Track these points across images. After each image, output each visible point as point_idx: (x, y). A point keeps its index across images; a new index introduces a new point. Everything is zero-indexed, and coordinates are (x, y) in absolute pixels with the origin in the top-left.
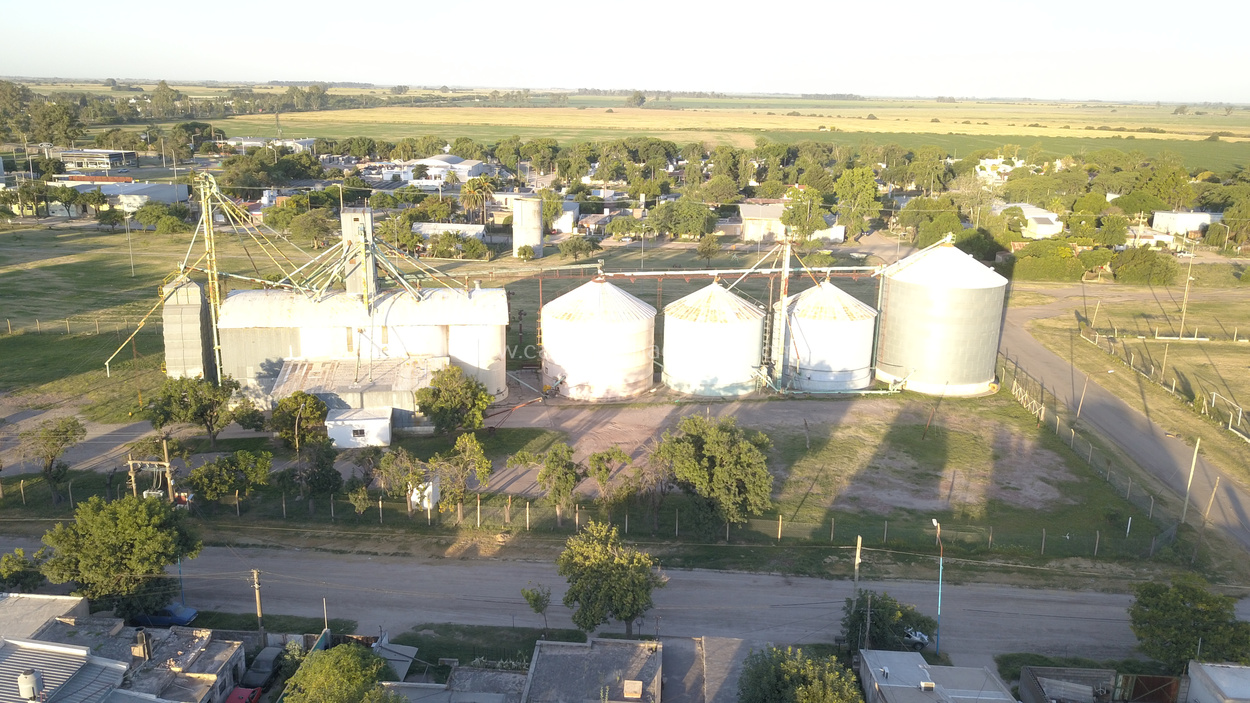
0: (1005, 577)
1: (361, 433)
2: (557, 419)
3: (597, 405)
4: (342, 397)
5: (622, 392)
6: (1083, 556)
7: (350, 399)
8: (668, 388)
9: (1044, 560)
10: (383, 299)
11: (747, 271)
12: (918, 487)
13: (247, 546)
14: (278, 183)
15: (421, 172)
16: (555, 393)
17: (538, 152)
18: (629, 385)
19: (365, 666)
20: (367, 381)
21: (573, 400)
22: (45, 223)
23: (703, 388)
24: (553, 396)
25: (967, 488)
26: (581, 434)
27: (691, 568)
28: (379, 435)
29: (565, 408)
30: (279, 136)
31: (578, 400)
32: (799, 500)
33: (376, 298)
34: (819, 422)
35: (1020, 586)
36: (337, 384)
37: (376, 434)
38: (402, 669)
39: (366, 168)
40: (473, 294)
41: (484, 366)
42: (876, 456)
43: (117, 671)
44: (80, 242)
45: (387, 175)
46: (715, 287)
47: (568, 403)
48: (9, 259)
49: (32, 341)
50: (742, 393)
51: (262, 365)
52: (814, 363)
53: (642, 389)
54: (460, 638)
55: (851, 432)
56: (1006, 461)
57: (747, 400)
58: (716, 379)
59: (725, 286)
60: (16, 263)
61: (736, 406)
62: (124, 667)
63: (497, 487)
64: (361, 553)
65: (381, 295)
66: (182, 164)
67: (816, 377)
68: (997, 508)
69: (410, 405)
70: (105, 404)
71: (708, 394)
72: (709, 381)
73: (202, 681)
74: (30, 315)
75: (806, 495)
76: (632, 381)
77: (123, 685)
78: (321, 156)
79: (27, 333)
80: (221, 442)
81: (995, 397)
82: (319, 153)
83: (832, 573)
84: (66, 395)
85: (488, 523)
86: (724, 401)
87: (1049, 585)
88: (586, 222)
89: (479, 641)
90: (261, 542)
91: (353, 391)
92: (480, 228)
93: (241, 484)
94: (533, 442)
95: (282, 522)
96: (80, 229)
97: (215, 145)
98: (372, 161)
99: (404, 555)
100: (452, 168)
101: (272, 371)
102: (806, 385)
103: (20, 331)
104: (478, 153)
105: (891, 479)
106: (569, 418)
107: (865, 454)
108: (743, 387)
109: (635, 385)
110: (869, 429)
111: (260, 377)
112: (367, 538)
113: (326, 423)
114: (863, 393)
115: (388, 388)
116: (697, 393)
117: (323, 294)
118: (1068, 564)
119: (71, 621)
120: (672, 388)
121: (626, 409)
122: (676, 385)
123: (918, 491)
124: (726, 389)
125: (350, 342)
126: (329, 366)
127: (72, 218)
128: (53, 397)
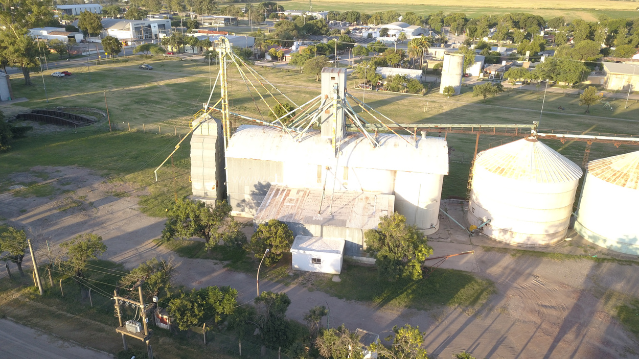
1: (318, 261)
2: (483, 263)
3: (518, 251)
4: (307, 227)
5: (540, 239)
7: (313, 229)
8: (582, 237)
10: (347, 143)
14: (303, 37)
15: (384, 33)
17: (455, 21)
18: (549, 235)
20: (327, 214)
21: (495, 240)
22: (181, 56)
23: (619, 246)
28: (332, 265)
29: (488, 250)
30: (310, 10)
31: (500, 242)
33: (342, 142)
36: (305, 213)
37: (330, 265)
40: (420, 143)
41: (423, 205)
44: (192, 69)
47: (490, 244)
48: (154, 78)
49: (139, 137)
51: (255, 186)
53: (559, 238)
58: (635, 240)
60: (156, 81)
65: (346, 139)
66: (259, 24)
69: (358, 239)
71: (624, 251)
72: (627, 240)
74: (146, 118)
76: (551, 232)
78: (331, 22)
79: (138, 131)
80: (216, 249)
82: (330, 20)
88: (489, 69)
91: (316, 222)
92: (420, 72)
96: (196, 61)
97: (277, 14)
98: (357, 25)
100: (403, 30)
101: (262, 192)
103: (134, 130)
104: (418, 22)
106: (494, 263)
111: (253, 194)
113: (291, 251)
115: (343, 224)
116: (612, 248)
117: (304, 135)
121: (545, 259)
122: (590, 237)
125: (319, 176)
126: (301, 193)
127: (194, 54)
128: (129, 186)
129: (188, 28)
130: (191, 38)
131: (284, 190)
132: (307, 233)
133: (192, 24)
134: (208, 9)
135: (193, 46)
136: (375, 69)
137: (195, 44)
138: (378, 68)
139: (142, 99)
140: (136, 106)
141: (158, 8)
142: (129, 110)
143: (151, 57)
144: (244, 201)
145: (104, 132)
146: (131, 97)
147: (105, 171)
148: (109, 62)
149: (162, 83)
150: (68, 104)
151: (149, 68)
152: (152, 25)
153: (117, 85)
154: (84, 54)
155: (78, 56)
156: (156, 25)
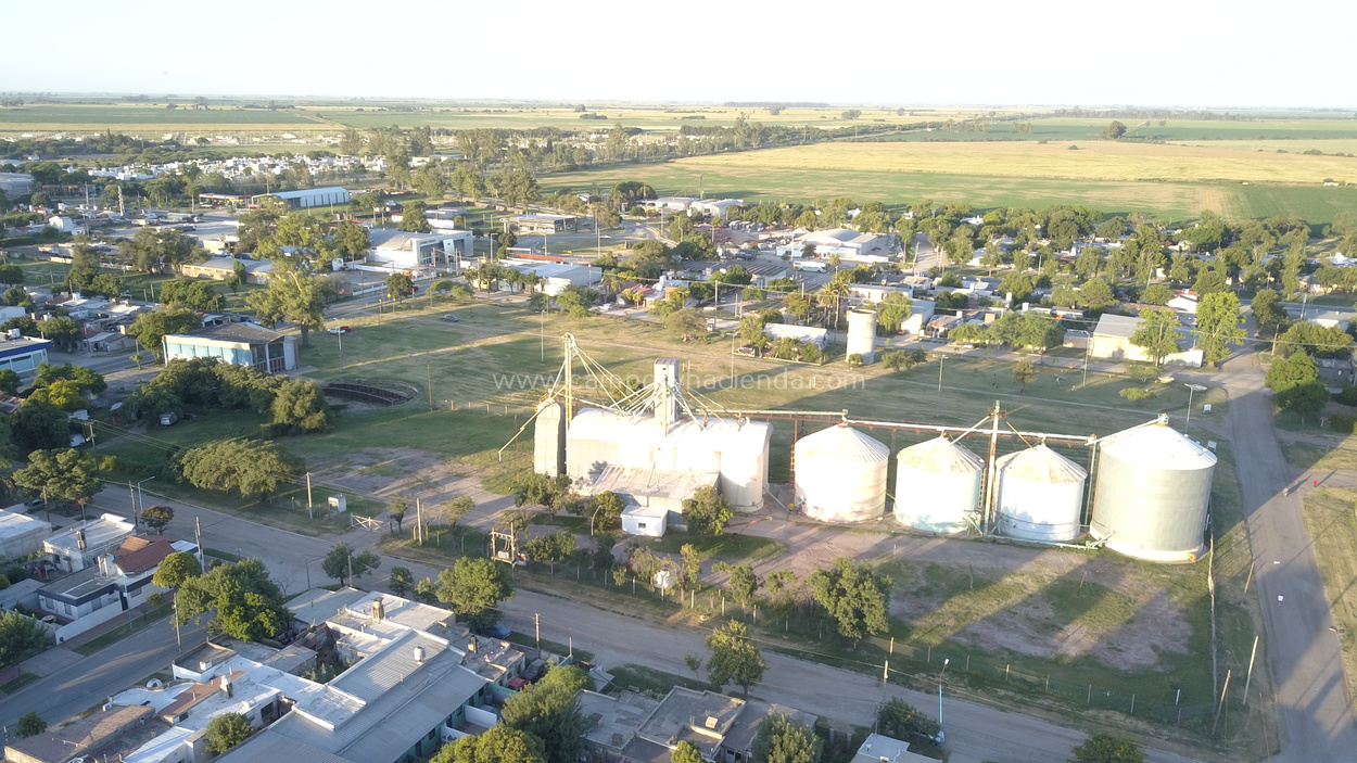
0: (1044, 714)
1: (642, 525)
2: (790, 533)
3: (826, 526)
4: (636, 497)
5: (849, 518)
6: (1121, 712)
7: (641, 500)
9: (1087, 708)
10: (677, 426)
11: (968, 430)
12: (1037, 635)
13: (551, 595)
15: (810, 251)
16: (799, 511)
18: (855, 512)
19: (576, 679)
20: (654, 489)
21: (810, 518)
22: (493, 298)
23: (919, 523)
24: (797, 512)
25: (1077, 642)
26: (799, 548)
27: (817, 662)
29: (800, 524)
31: (814, 519)
32: (930, 628)
33: (673, 425)
34: (1000, 567)
35: (1050, 722)
36: (635, 487)
37: (654, 529)
38: (600, 686)
39: (766, 240)
40: (744, 427)
41: (743, 484)
42: (1025, 603)
43: (460, 656)
44: (516, 320)
45: (780, 252)
46: (942, 440)
47: (804, 520)
48: (463, 335)
49: (464, 417)
50: (953, 531)
51: (593, 465)
52: (1018, 512)
53: (871, 517)
54: (648, 676)
55: (1020, 580)
56: (1134, 627)
57: (954, 539)
58: (929, 516)
59: (951, 440)
60: (467, 341)
61: (941, 542)
62: (463, 654)
63: (717, 581)
64: (615, 612)
65: (678, 423)
67: (1020, 525)
68: (1088, 661)
69: (679, 509)
70: (497, 478)
71: (923, 528)
72: (924, 517)
73: (499, 670)
74: (467, 394)
75: (938, 626)
76: (858, 508)
77: (462, 664)
78: (731, 224)
79: (462, 411)
80: (558, 517)
81: (1188, 566)
82: (731, 220)
83: (914, 685)
84: (476, 467)
85: (699, 606)
86: (935, 536)
87: (1073, 726)
88: (936, 323)
89: (657, 681)
90: (559, 594)
91: (644, 494)
92: (824, 331)
93: (556, 553)
94: (760, 550)
95: (576, 583)
96: (517, 306)
98: (777, 228)
99: (640, 618)
100: (840, 246)
101: (599, 470)
102: (1011, 531)
103: (458, 408)
105: (1020, 625)
106: (797, 533)
107: (1015, 598)
108: (955, 526)
109: (860, 513)
110: (1039, 580)
111: (591, 473)
112: (621, 601)
113: (622, 516)
114: (1061, 545)
115: (667, 495)
116: (914, 526)
117: (639, 418)
118: (1102, 715)
119: (445, 625)
120: (898, 519)
121: (848, 532)
123: (1033, 638)
124: (937, 525)
125: (651, 456)
126: (634, 472)
127: (513, 294)
128: (468, 467)
130: (508, 268)
131: (619, 469)
132: (636, 504)
133: (506, 239)
135: (511, 281)
136: (763, 327)
137: (514, 278)
138: (768, 325)
139: (456, 369)
140: (450, 379)
142: (443, 383)
143: (451, 299)
144: (582, 478)
145: (424, 411)
146: (442, 365)
147: (440, 454)
148: (398, 309)
149: (476, 345)
150: (368, 375)
151: (449, 319)
152: (445, 242)
153: (418, 348)
154: (354, 294)
155: (348, 298)
156: (451, 241)
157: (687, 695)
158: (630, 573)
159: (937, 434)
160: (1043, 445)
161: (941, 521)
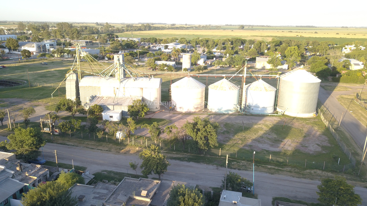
0: (289, 173)
1: (111, 117)
2: (171, 117)
3: (184, 114)
4: (108, 106)
5: (193, 110)
6: (319, 169)
7: (110, 107)
9: (305, 169)
10: (125, 80)
11: (234, 75)
12: (273, 144)
13: (69, 145)
14: (125, 49)
15: (166, 47)
18: (195, 108)
20: (116, 102)
21: (178, 112)
22: (62, 59)
23: (218, 110)
24: (173, 110)
25: (290, 145)
26: (175, 121)
27: (190, 161)
28: (117, 118)
29: (175, 114)
31: (180, 112)
32: (232, 145)
34: (251, 123)
35: (293, 177)
36: (107, 103)
39: (153, 46)
41: (152, 100)
42: (265, 134)
43: (11, 173)
44: (68, 64)
45: (157, 48)
46: (224, 80)
47: (176, 112)
48: (48, 68)
49: (43, 89)
50: (230, 113)
51: (91, 97)
52: (254, 104)
53: (200, 110)
54: (112, 175)
55: (260, 126)
56: (307, 138)
57: (232, 115)
58: (222, 108)
59: (227, 80)
60: (50, 69)
61: (227, 116)
62: (13, 172)
63: (144, 134)
64: (98, 149)
66: (104, 44)
67: (255, 109)
68: (297, 152)
69: (126, 110)
70: (52, 106)
71: (219, 112)
72: (220, 108)
73: (33, 179)
74: (46, 82)
75: (235, 144)
76: (196, 107)
77: (12, 178)
78: (142, 43)
79: (42, 87)
80: (76, 117)
81: (314, 118)
83: (232, 167)
84: (44, 103)
85: (136, 144)
86: (224, 114)
87: (303, 177)
88: (208, 62)
89: (117, 176)
90: (73, 144)
91: (112, 105)
92: (174, 63)
93: (72, 128)
94: (160, 122)
95: (81, 140)
96: (69, 61)
98: (156, 44)
99: (109, 151)
100: (176, 46)
101: (93, 98)
102: (251, 111)
103: (41, 86)
105: (266, 141)
106: (174, 117)
107: (261, 133)
108: (231, 111)
109: (197, 108)
110: (267, 126)
111: (90, 100)
112: (101, 145)
113: (102, 113)
114: (270, 114)
115: (121, 105)
116: (216, 112)
117: (108, 78)
118: (313, 171)
119: (7, 160)
120: (210, 110)
123: (273, 145)
124: (225, 111)
125: (114, 91)
126: (108, 98)
127: (69, 58)
128: (40, 103)
129: (66, 46)
130: (67, 50)
131: (101, 97)
132: (108, 109)
133: (68, 44)
134: (77, 37)
135: (68, 54)
136: (155, 62)
137: (69, 53)
139: (44, 76)
140: (41, 78)
141: (49, 37)
142: (37, 80)
143: (46, 59)
144: (87, 103)
145: (26, 87)
146: (38, 75)
147: (30, 99)
148: (25, 62)
149: (53, 70)
150: (7, 78)
151: (45, 64)
152: (46, 45)
153: (30, 71)
154: (10, 58)
155: (8, 59)
156: (49, 45)
157: (131, 181)
158: (105, 133)
159: (223, 78)
160: (261, 79)
161: (226, 110)
